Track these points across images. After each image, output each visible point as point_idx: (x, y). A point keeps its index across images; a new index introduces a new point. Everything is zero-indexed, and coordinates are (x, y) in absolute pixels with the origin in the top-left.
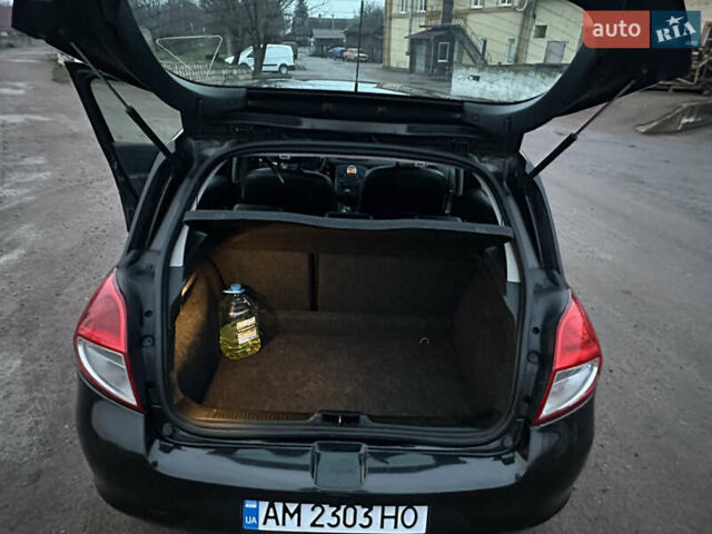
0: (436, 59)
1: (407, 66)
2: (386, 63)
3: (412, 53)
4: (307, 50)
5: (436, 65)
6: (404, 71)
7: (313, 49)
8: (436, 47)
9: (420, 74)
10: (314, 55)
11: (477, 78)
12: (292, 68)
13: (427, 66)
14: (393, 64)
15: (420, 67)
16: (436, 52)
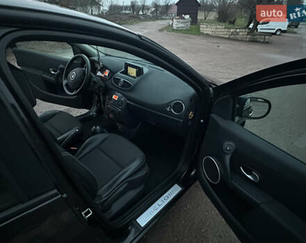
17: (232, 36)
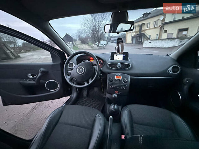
0: (138, 40)
1: (131, 43)
2: (126, 43)
3: (132, 40)
4: (110, 42)
5: (138, 42)
6: (130, 44)
7: (111, 42)
8: (138, 38)
9: (134, 44)
10: (112, 43)
11: (150, 43)
12: (106, 45)
13: (136, 42)
14: (128, 43)
15: (134, 42)
16: (138, 39)
17: (92, 48)
